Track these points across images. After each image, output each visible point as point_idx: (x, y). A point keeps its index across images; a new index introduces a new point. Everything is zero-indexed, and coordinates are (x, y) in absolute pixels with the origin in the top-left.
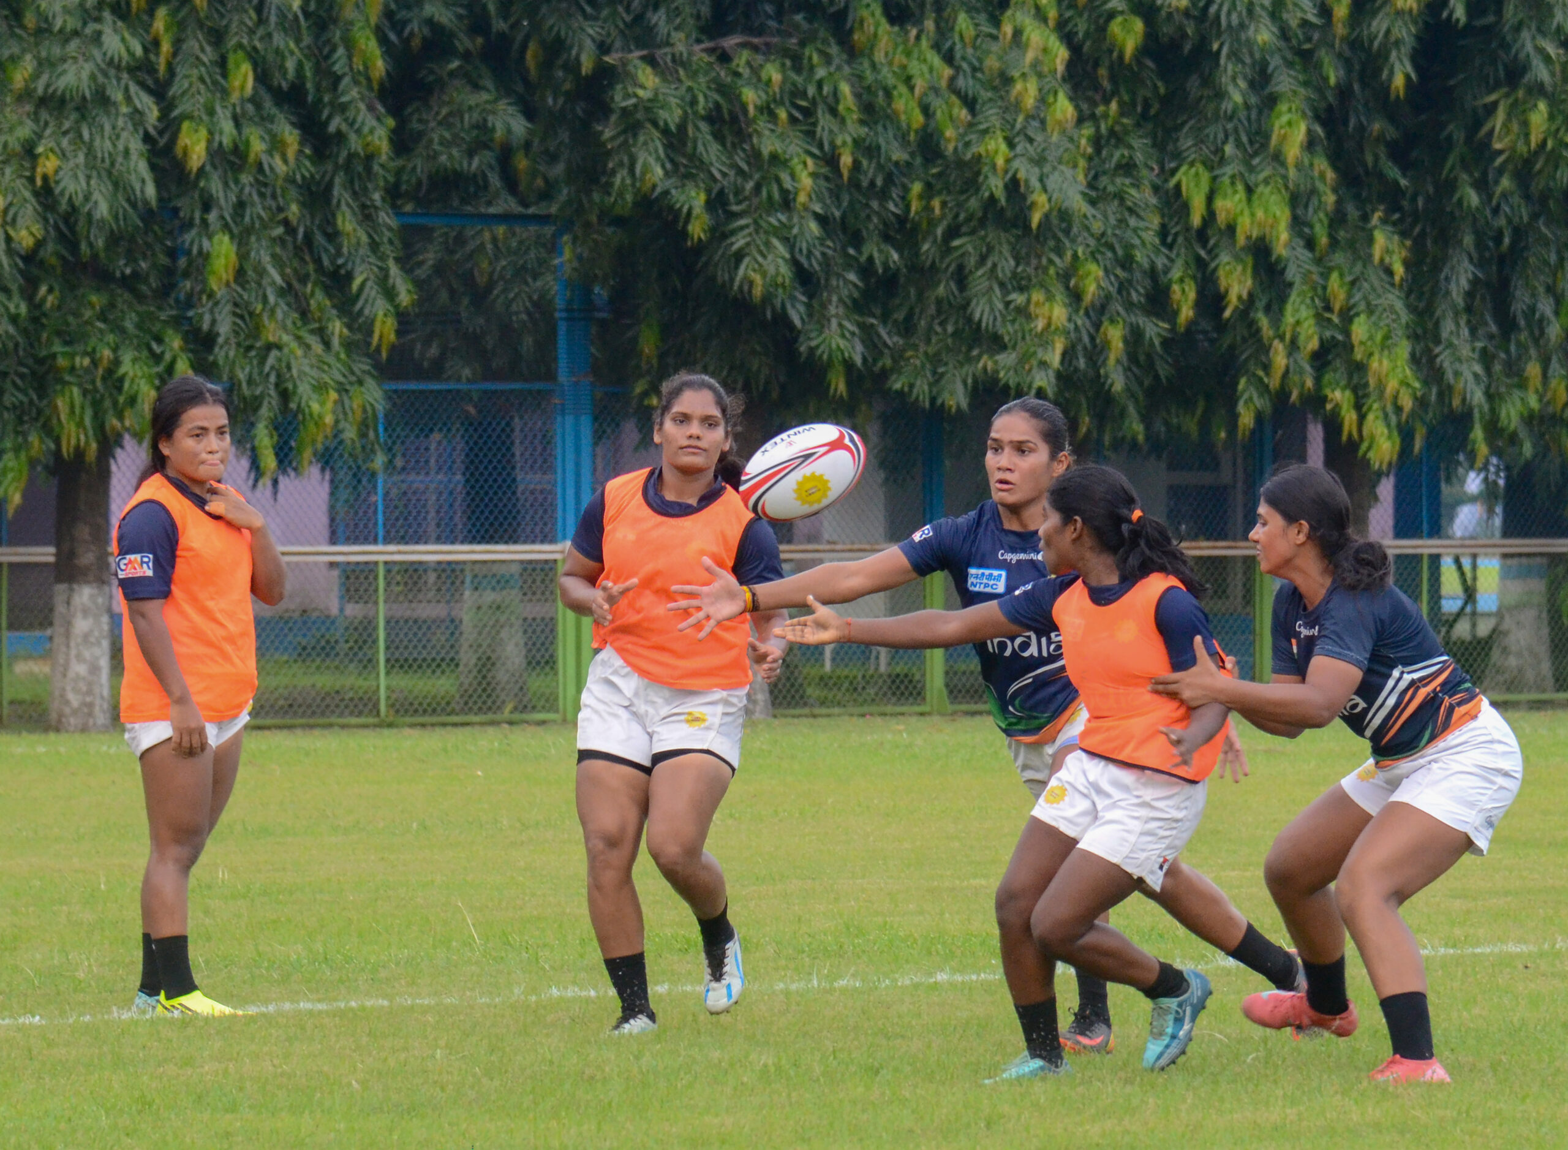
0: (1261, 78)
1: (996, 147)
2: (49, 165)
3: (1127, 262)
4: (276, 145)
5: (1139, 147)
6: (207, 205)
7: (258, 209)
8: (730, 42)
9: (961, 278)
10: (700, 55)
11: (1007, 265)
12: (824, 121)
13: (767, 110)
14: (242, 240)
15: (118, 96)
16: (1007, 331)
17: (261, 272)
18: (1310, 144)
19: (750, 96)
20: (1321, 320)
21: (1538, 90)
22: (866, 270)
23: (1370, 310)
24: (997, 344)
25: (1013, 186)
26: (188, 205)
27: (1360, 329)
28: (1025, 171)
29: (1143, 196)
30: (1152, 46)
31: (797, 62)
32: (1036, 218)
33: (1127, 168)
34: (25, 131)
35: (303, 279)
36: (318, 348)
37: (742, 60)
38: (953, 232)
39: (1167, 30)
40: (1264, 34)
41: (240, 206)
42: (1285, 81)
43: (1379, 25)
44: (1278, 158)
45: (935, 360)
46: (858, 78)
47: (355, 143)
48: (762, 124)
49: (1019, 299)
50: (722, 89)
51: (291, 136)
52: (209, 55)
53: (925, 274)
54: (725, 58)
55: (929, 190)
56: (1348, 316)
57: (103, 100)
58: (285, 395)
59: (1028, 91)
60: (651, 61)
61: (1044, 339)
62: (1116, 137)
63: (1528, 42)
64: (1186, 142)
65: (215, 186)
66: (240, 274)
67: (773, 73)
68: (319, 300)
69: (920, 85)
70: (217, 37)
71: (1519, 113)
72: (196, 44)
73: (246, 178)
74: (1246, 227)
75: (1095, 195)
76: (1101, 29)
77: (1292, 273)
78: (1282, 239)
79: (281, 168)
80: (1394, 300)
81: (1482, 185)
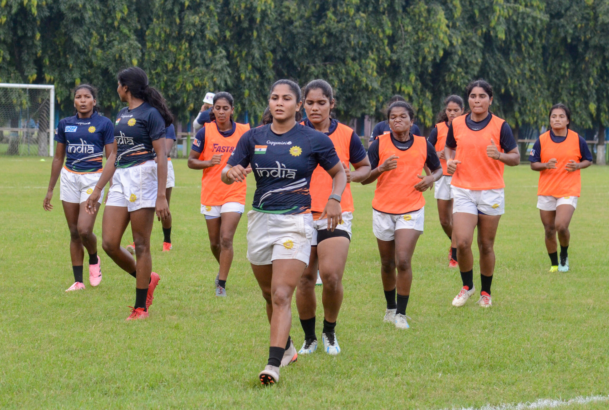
0: (408, 69)
1: (364, 79)
2: (215, 79)
3: (386, 96)
4: (255, 77)
5: (389, 79)
6: (245, 85)
7: (252, 86)
8: (327, 63)
9: (360, 97)
10: (321, 65)
11: (366, 96)
12: (340, 75)
13: (331, 73)
14: (250, 90)
15: (225, 69)
16: (366, 105)
17: (252, 95)
18: (416, 79)
19: (329, 71)
20: (419, 106)
21: (453, 72)
22: (346, 97)
23: (426, 104)
24: (365, 108)
25: (367, 85)
26: (242, 86)
27: (424, 107)
28: (368, 83)
29: (390, 86)
30: (391, 65)
31: (336, 66)
32: (370, 89)
33: (387, 82)
34: (212, 74)
35: (259, 96)
36: (261, 106)
37: (328, 66)
38: (359, 91)
39: (393, 62)
40: (407, 63)
41: (249, 85)
42: (412, 70)
43: (426, 63)
44: (411, 81)
45: (356, 110)
46: (346, 69)
47: (267, 77)
48: (330, 75)
49: (368, 101)
50: (324, 69)
51: (258, 76)
52: (245, 64)
53: (355, 97)
54: (326, 65)
55: (356, 85)
56: (422, 105)
57: (222, 70)
58: (255, 113)
59: (370, 71)
60: (314, 66)
61: (372, 107)
62: (386, 78)
63: (451, 65)
64: (397, 79)
65: (246, 82)
66: (249, 95)
67: (332, 68)
68: (261, 99)
69: (356, 70)
70: (246, 61)
71: (449, 76)
72: (244, 63)
73: (250, 82)
74: (406, 92)
75: (382, 86)
76: (384, 62)
77: (414, 98)
78: (411, 93)
79: (255, 80)
80: (430, 103)
81: (445, 86)
